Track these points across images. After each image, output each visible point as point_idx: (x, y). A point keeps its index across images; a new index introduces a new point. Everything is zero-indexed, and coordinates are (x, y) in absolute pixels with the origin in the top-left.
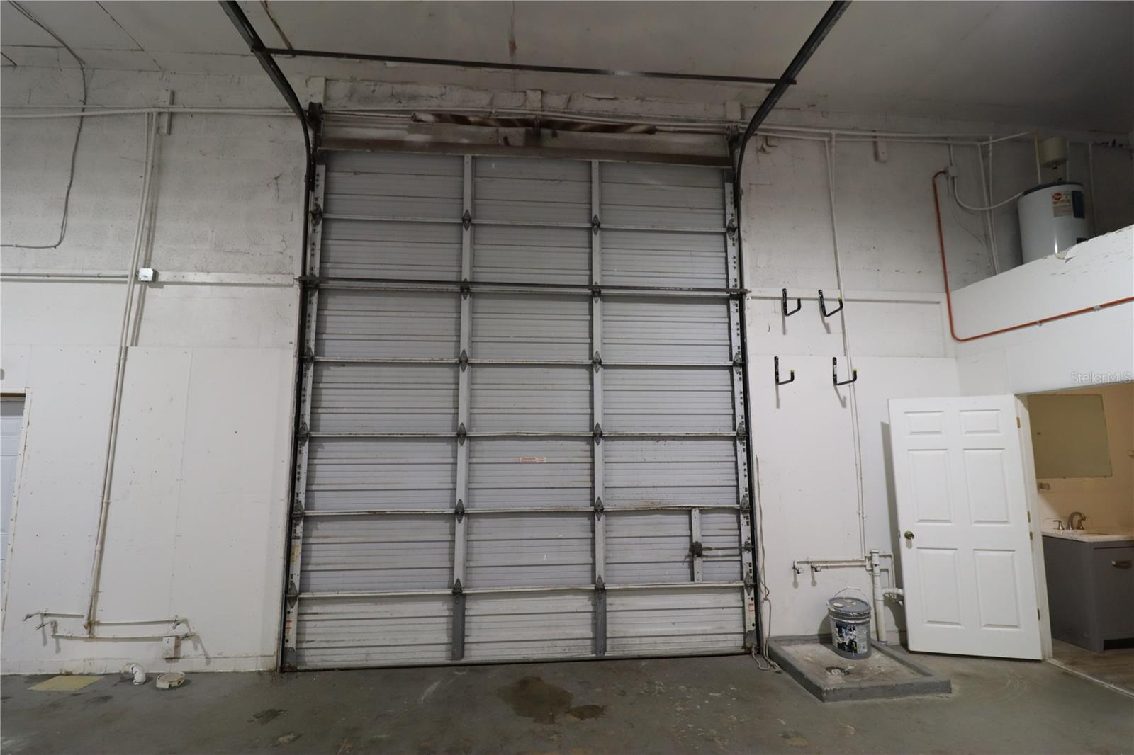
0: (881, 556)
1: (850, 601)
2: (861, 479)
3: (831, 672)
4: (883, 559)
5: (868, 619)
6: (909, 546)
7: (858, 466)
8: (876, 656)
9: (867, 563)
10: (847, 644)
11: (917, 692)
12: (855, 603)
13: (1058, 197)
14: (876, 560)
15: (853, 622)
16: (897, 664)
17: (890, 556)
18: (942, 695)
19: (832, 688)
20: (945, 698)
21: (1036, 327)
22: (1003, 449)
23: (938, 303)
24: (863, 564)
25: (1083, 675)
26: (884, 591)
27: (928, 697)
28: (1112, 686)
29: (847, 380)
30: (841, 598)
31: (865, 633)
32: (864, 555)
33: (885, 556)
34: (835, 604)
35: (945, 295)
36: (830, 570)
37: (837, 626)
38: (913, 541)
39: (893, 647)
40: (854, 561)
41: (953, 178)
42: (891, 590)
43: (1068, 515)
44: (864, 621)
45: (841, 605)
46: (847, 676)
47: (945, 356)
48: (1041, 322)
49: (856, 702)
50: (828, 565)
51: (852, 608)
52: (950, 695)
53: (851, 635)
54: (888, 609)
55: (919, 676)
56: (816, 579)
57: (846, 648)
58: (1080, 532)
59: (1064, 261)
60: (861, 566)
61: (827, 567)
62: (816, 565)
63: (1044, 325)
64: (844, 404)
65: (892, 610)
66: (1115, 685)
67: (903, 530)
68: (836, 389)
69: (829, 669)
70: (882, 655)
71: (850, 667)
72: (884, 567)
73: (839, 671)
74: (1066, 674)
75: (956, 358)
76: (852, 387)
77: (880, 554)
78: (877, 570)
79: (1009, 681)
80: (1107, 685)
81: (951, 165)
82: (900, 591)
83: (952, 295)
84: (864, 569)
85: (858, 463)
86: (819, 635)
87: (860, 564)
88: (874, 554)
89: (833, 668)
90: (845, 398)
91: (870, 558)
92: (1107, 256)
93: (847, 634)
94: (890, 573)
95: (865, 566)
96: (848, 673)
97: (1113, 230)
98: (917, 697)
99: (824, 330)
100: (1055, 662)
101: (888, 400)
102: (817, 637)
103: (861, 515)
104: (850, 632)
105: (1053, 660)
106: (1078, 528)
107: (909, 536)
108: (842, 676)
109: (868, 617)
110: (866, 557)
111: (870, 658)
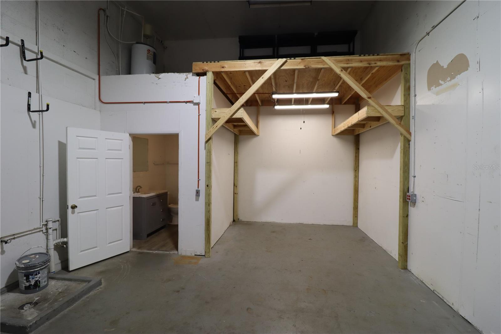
0: (53, 222)
1: (33, 256)
2: (43, 176)
3: (23, 309)
4: (54, 223)
5: (48, 263)
6: (73, 213)
7: (42, 168)
8: (53, 283)
9: (44, 229)
10: (33, 285)
11: (85, 294)
12: (38, 256)
13: (149, 51)
14: (50, 225)
15: (39, 269)
16: (67, 283)
17: (58, 221)
18: (97, 289)
19: (34, 322)
20: (100, 289)
21: (142, 104)
22: (122, 159)
23: (94, 79)
24: (41, 230)
25: (146, 251)
26: (55, 242)
27: (92, 293)
28: (156, 252)
29: (38, 110)
30: (27, 256)
31: (46, 273)
32: (42, 224)
33: (55, 222)
34: (23, 262)
35: (98, 76)
36: (16, 239)
37: (25, 276)
38: (76, 210)
39: (58, 273)
40: (35, 229)
41: (107, 16)
42: (59, 241)
43: (135, 187)
44: (47, 265)
45: (28, 261)
46: (37, 306)
47: (95, 109)
48: (145, 103)
49: (51, 321)
50: (16, 236)
51: (36, 260)
52: (101, 286)
53: (37, 277)
54: (56, 252)
55: (85, 284)
56: (4, 249)
57: (32, 287)
58: (139, 193)
59: (158, 78)
60: (40, 231)
61: (14, 238)
62: (6, 239)
63: (146, 104)
64: (34, 126)
65: (57, 252)
66: (157, 251)
67: (70, 203)
68: (29, 115)
69: (22, 307)
70: (56, 281)
71: (37, 299)
72: (54, 228)
73: (29, 305)
74: (140, 253)
75: (100, 111)
76: (41, 115)
77: (53, 221)
78: (50, 231)
79: (122, 266)
80: (155, 252)
81: (107, 9)
82: (65, 240)
83: (102, 78)
84: (41, 232)
85: (42, 165)
86: (6, 287)
87: (39, 230)
88: (48, 222)
89: (24, 305)
90: (35, 122)
91: (46, 225)
92: (174, 82)
93: (33, 279)
94: (58, 231)
95: (42, 231)
96: (36, 303)
97: (178, 73)
98: (86, 297)
99: (22, 70)
100: (134, 250)
101: (67, 128)
102: (5, 289)
103: (41, 199)
104: (36, 276)
105: (133, 249)
106: (138, 192)
107: (74, 207)
108: (33, 308)
109: (49, 262)
110: (43, 225)
111: (48, 286)
